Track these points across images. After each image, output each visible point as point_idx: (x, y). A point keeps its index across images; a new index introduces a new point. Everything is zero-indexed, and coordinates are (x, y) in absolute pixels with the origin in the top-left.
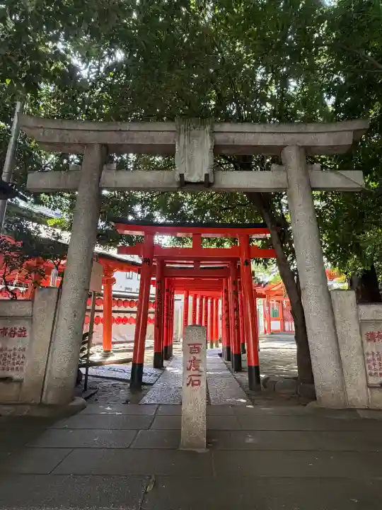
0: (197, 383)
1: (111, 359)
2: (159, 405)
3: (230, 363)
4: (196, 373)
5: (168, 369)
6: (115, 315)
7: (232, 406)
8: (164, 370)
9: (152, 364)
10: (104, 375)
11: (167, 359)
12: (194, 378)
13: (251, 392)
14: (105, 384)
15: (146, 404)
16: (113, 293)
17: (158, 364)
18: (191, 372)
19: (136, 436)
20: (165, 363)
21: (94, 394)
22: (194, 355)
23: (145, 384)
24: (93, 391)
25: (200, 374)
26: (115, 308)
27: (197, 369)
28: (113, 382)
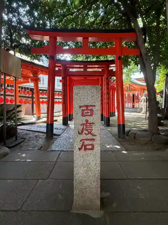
0: (90, 147)
1: (41, 120)
2: (61, 151)
3: (103, 122)
4: (89, 136)
5: (70, 125)
6: (41, 100)
7: (112, 151)
8: (68, 126)
9: (62, 123)
10: (34, 130)
11: (70, 120)
12: (86, 142)
13: (120, 139)
14: (31, 135)
15: (52, 151)
16: (39, 88)
17: (65, 123)
18: (83, 136)
19: (36, 184)
20: (69, 122)
21: (22, 142)
22: (87, 118)
23: (55, 135)
24: (22, 140)
25: (94, 137)
26: (41, 96)
27: (89, 133)
28: (37, 134)
